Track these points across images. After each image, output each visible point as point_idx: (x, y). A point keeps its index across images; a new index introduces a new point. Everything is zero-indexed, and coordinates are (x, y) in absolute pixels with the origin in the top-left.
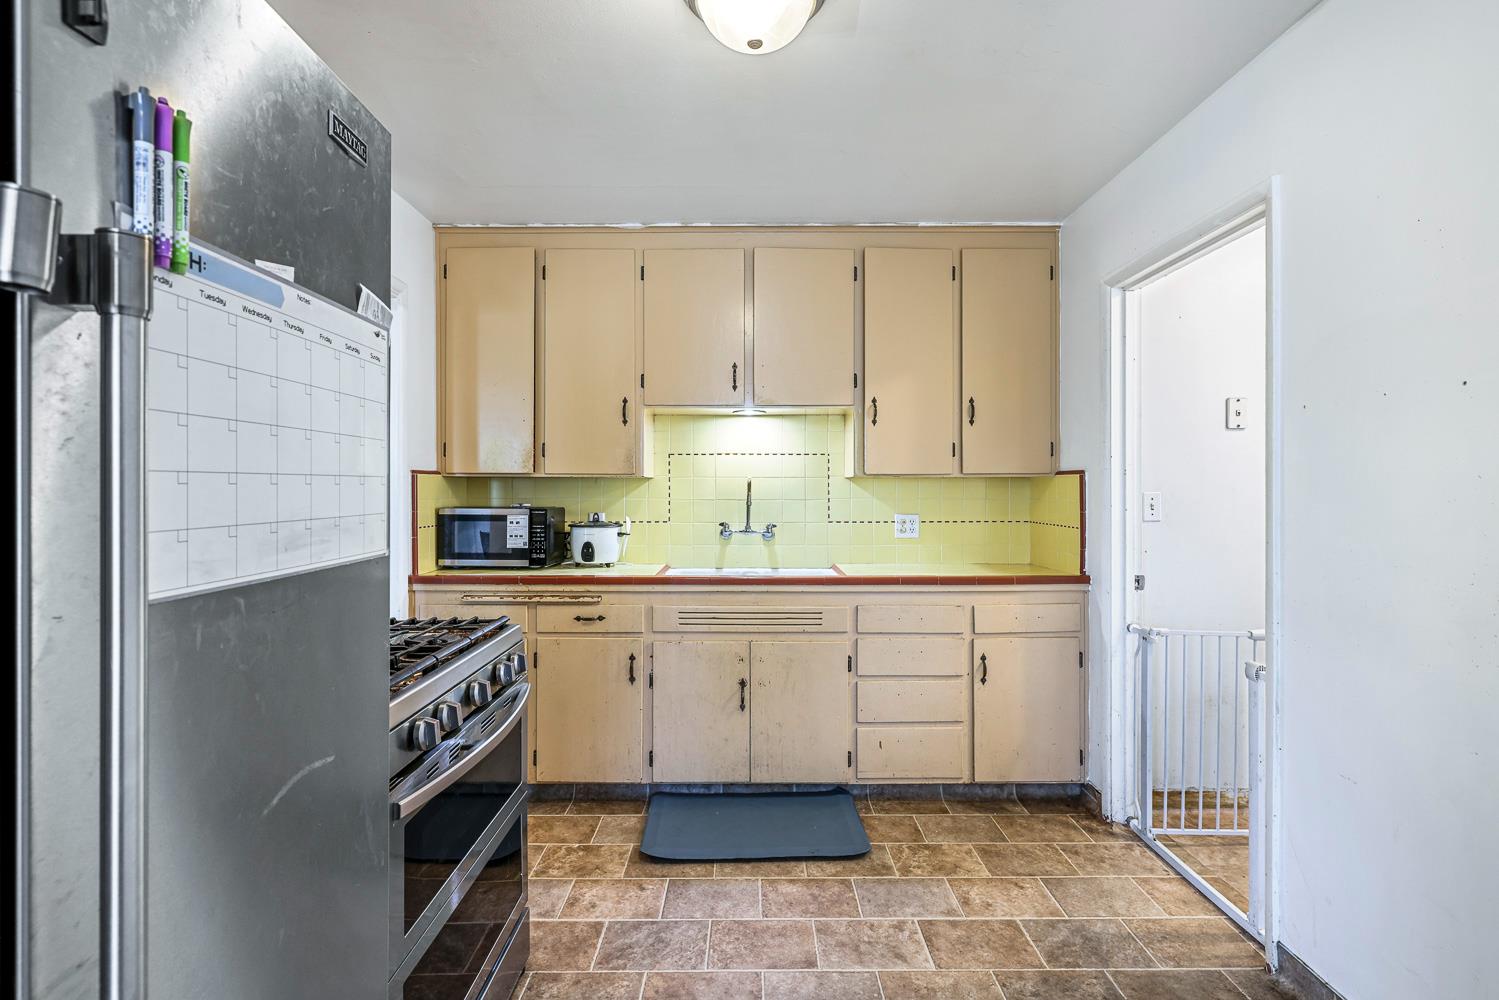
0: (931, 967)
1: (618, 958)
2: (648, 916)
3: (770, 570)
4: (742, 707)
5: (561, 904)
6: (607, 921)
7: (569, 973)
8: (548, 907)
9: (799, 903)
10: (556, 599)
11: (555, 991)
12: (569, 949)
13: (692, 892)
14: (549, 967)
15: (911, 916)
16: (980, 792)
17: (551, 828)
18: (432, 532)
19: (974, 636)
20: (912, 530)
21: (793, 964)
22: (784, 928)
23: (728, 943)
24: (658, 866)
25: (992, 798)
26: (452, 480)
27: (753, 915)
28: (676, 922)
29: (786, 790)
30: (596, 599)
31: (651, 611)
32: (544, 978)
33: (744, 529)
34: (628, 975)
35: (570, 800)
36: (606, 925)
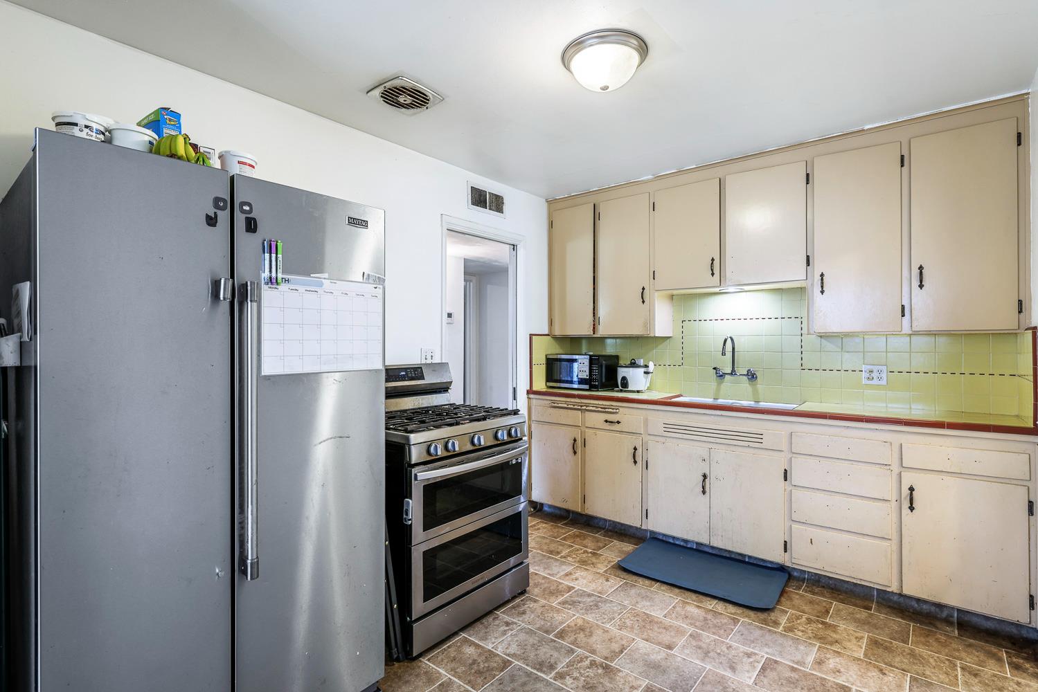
0: (751, 682)
1: (570, 604)
2: (599, 593)
3: (753, 403)
4: (704, 492)
5: (562, 573)
6: (577, 588)
7: (543, 602)
8: (555, 572)
9: (692, 618)
10: (594, 409)
11: (531, 606)
12: (551, 592)
13: (633, 591)
14: (536, 596)
15: (764, 654)
16: (916, 605)
17: (585, 539)
18: (544, 367)
19: (902, 469)
20: (880, 379)
21: (659, 644)
22: (671, 626)
23: (631, 620)
24: (625, 574)
25: (927, 613)
26: (556, 338)
27: (657, 613)
28: (612, 601)
29: (740, 558)
30: (615, 411)
31: (646, 421)
32: (531, 599)
33: (730, 372)
34: (568, 613)
35: (604, 529)
36: (575, 589)
